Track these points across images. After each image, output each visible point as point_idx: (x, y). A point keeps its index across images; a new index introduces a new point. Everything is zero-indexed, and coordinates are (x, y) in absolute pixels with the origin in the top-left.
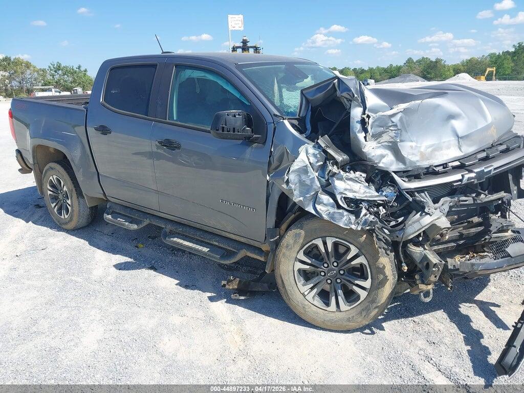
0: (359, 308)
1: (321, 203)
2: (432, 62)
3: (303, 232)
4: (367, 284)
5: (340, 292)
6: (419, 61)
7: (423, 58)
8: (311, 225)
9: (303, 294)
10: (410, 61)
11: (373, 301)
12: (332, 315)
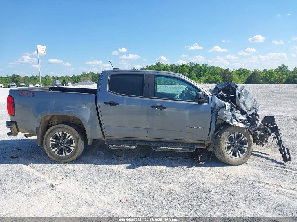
0: (246, 155)
1: (233, 121)
2: (96, 74)
3: (228, 132)
4: (247, 146)
5: (239, 151)
6: (89, 74)
7: (91, 72)
8: (231, 129)
9: (229, 155)
10: (84, 73)
11: (250, 151)
12: (238, 159)
